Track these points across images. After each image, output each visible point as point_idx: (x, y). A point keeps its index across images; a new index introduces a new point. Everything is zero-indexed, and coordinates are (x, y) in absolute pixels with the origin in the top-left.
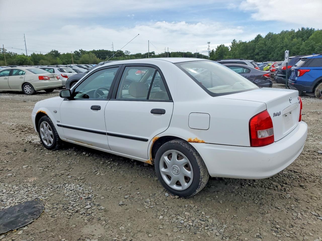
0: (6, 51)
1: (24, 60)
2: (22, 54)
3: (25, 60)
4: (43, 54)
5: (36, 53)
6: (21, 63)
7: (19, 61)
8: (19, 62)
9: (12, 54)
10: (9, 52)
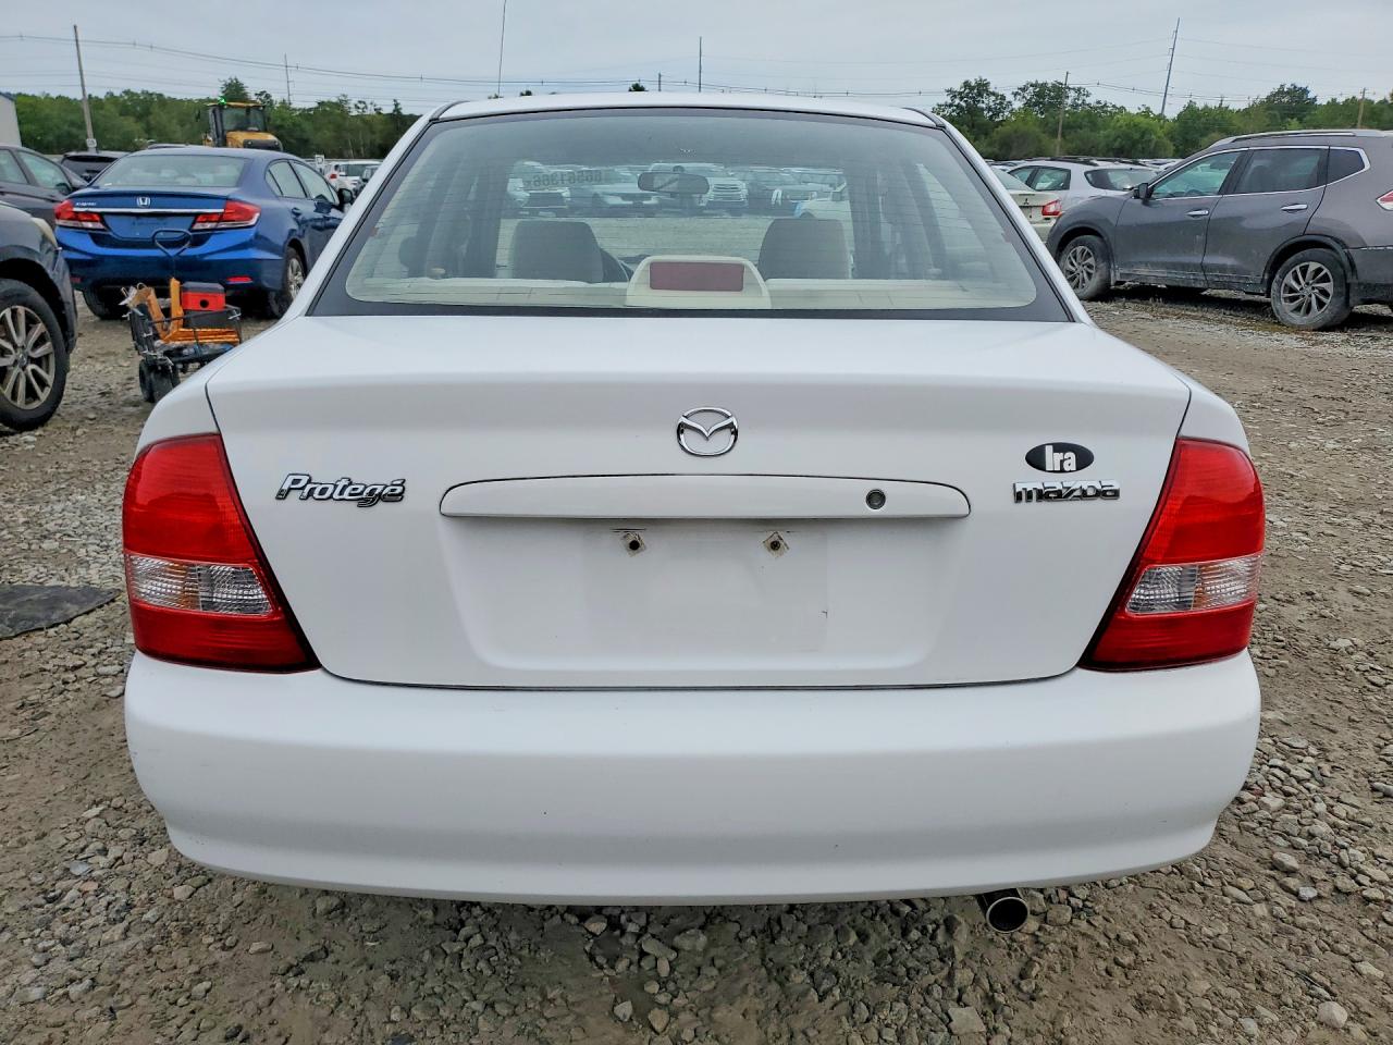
0: (1088, 100)
1: (1137, 136)
2: (1143, 109)
3: (1142, 136)
4: (1230, 108)
5: (1200, 105)
6: (1123, 147)
7: (1119, 140)
8: (1117, 145)
9: (1106, 112)
10: (1099, 102)
